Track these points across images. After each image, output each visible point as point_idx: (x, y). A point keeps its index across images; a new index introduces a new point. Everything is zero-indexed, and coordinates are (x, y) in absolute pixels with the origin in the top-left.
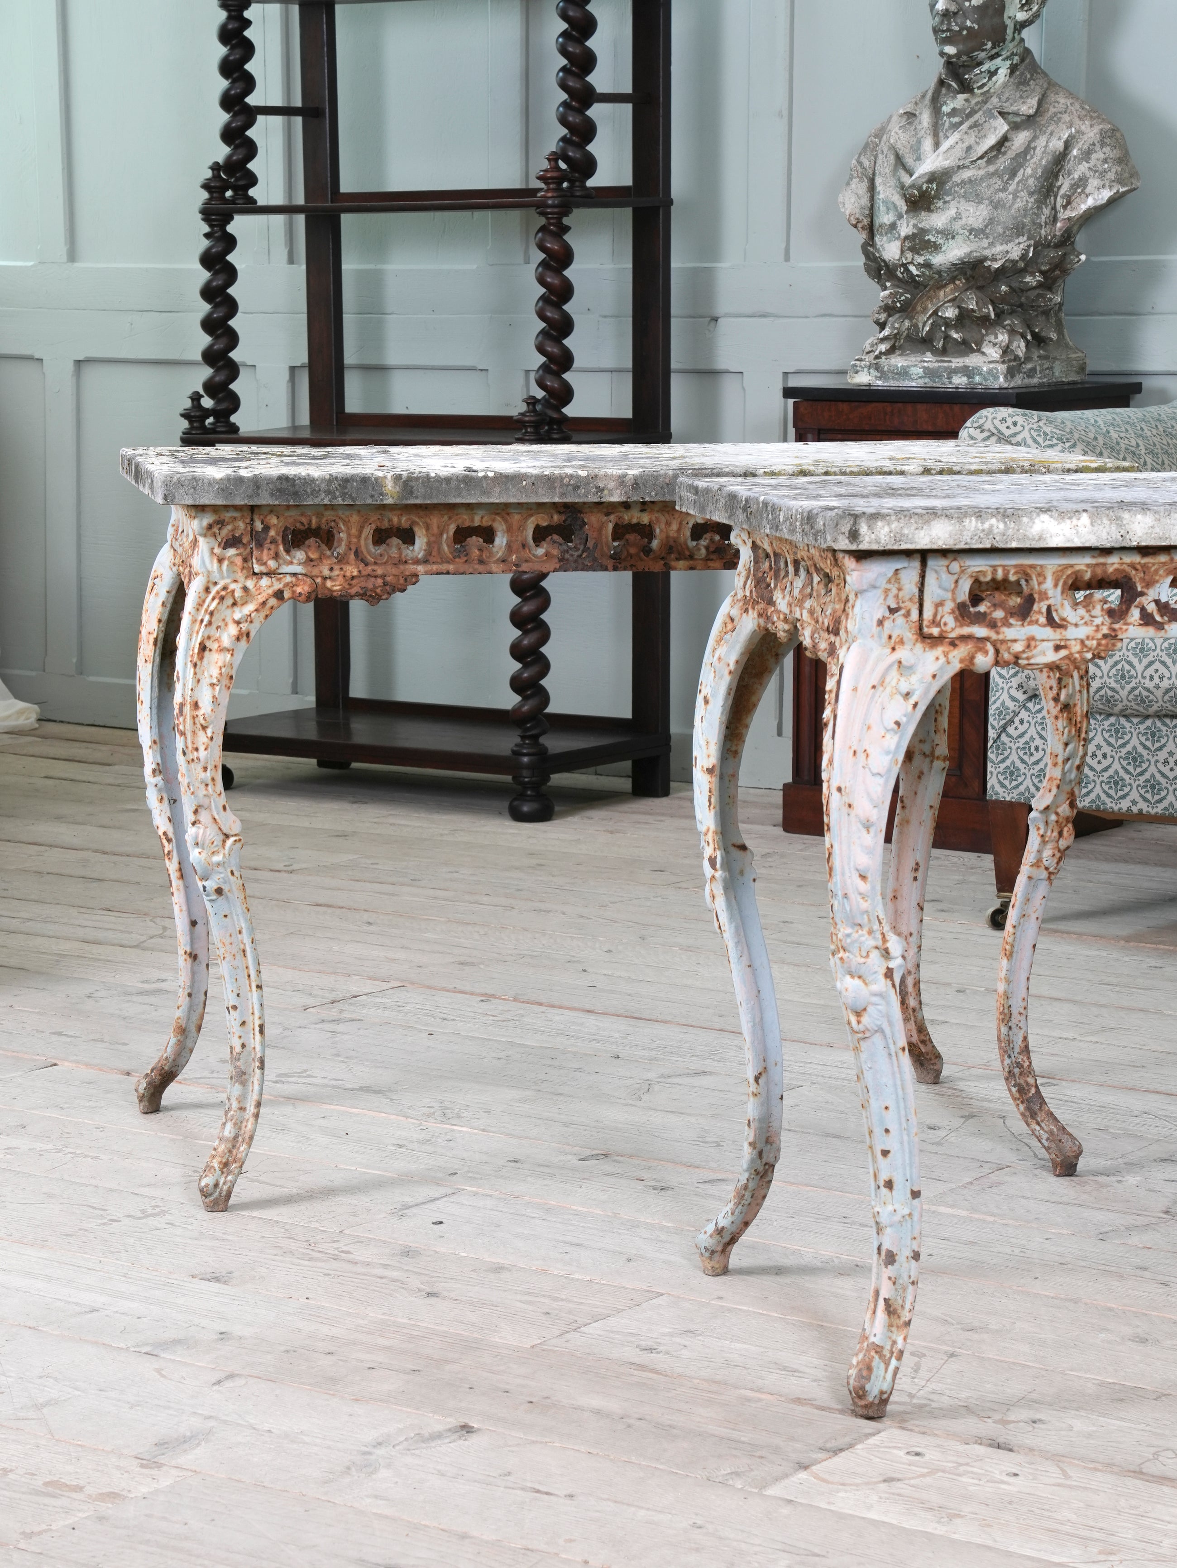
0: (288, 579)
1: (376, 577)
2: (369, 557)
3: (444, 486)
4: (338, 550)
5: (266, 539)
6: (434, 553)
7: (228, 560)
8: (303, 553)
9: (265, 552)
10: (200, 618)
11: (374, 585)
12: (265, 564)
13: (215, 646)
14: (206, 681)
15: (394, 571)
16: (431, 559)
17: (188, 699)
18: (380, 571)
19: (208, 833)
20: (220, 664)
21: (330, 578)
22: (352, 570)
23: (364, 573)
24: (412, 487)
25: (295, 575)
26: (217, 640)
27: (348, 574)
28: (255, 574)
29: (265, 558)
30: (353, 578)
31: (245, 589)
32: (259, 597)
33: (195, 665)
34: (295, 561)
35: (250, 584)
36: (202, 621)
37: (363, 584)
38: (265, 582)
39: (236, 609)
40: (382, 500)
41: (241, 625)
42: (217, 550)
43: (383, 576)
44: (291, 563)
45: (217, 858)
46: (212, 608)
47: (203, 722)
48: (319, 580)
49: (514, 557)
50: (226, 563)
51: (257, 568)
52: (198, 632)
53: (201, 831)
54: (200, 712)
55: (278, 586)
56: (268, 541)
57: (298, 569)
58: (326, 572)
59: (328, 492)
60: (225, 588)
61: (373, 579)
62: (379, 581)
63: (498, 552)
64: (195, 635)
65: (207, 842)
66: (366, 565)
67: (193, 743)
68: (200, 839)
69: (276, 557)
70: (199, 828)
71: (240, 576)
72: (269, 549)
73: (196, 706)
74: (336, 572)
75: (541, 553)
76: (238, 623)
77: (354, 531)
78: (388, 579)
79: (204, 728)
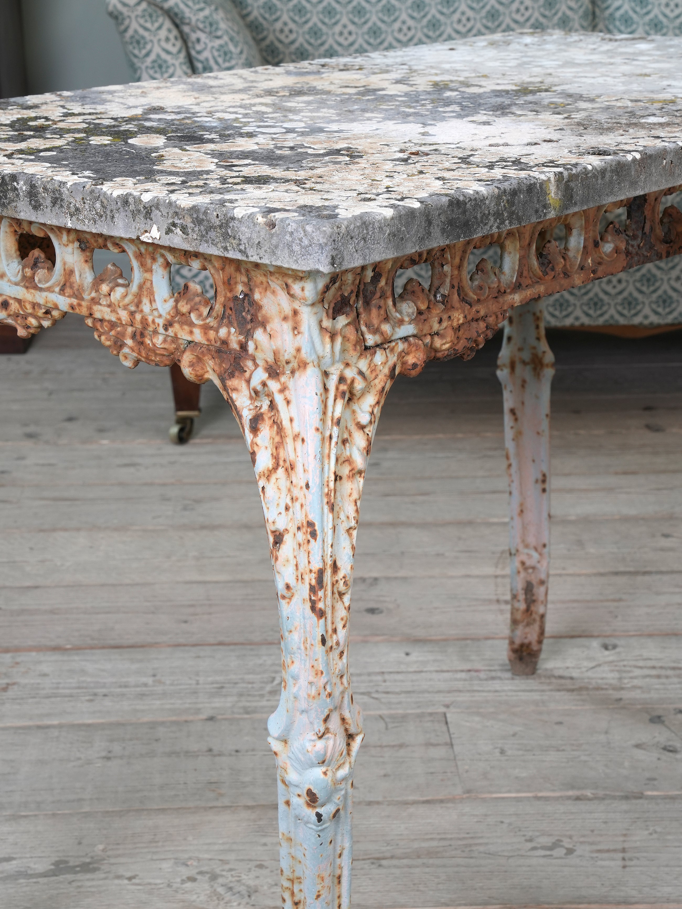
0: (401, 346)
1: (477, 320)
2: (471, 294)
3: (599, 181)
4: (442, 290)
5: (374, 293)
6: (525, 273)
7: (341, 335)
8: (412, 304)
9: (374, 312)
10: (327, 434)
11: (477, 332)
12: (376, 331)
13: (345, 471)
14: (342, 528)
15: (494, 307)
16: (525, 282)
17: (329, 562)
18: (482, 313)
19: (338, 743)
20: (355, 496)
21: (437, 334)
22: (458, 317)
23: (469, 318)
24: (572, 190)
25: (405, 339)
26: (349, 461)
27: (455, 324)
28: (366, 348)
29: (375, 322)
30: (459, 327)
31: (361, 373)
32: (377, 381)
33: (332, 508)
34: (407, 319)
35: (363, 365)
36: (331, 437)
37: (468, 335)
38: (379, 357)
39: (355, 407)
40: (545, 214)
41: (367, 430)
42: (327, 323)
43: (484, 318)
44: (401, 322)
45: (342, 773)
46: (338, 414)
47: (341, 587)
48: (428, 340)
49: (590, 261)
50: (339, 340)
51: (371, 340)
52: (329, 456)
53: (331, 743)
54: (341, 574)
55: (393, 359)
56: (378, 295)
57: (408, 329)
58: (436, 327)
59: (498, 215)
60: (342, 379)
61: (474, 324)
62: (482, 325)
63: (575, 257)
64: (326, 461)
65: (337, 754)
66: (471, 305)
67: (333, 623)
68: (329, 754)
69: (387, 319)
70: (328, 739)
71: (352, 355)
72: (380, 307)
73: (335, 568)
74: (445, 324)
75: (610, 250)
76: (362, 427)
77: (457, 260)
78: (491, 320)
79: (341, 595)
